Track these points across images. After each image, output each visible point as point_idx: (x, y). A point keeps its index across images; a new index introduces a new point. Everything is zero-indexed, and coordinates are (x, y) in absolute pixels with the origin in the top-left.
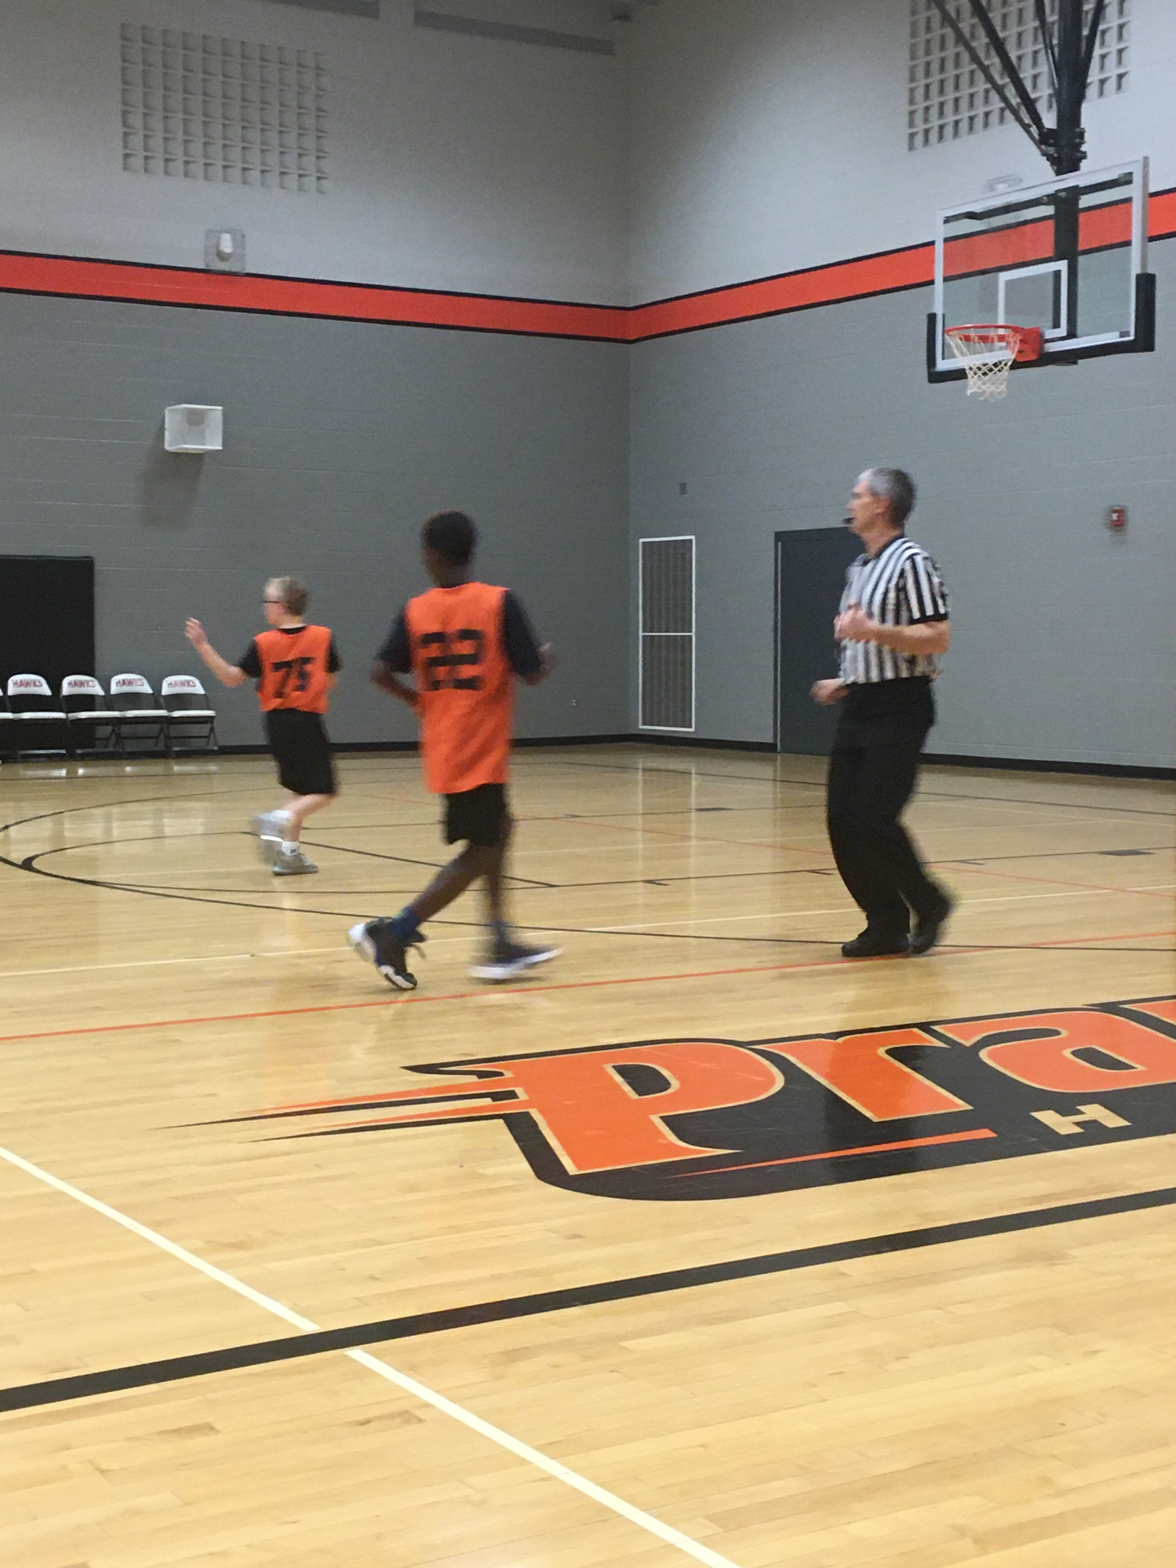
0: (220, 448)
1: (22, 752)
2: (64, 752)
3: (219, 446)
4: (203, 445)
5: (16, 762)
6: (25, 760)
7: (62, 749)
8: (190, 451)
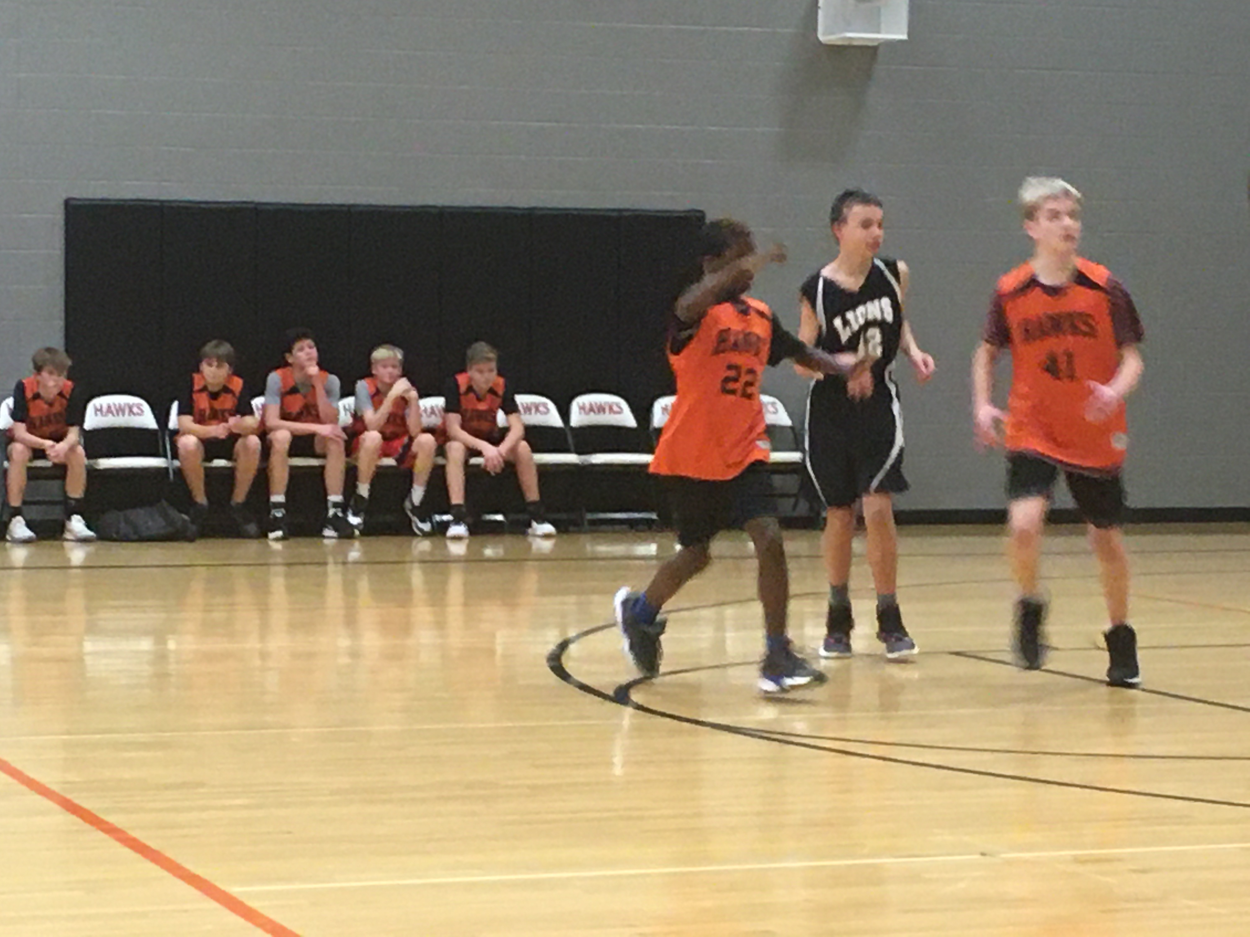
0: (904, 37)
1: (589, 516)
2: (654, 516)
3: (902, 34)
4: (879, 32)
5: (579, 532)
6: (594, 528)
7: (651, 510)
8: (855, 43)
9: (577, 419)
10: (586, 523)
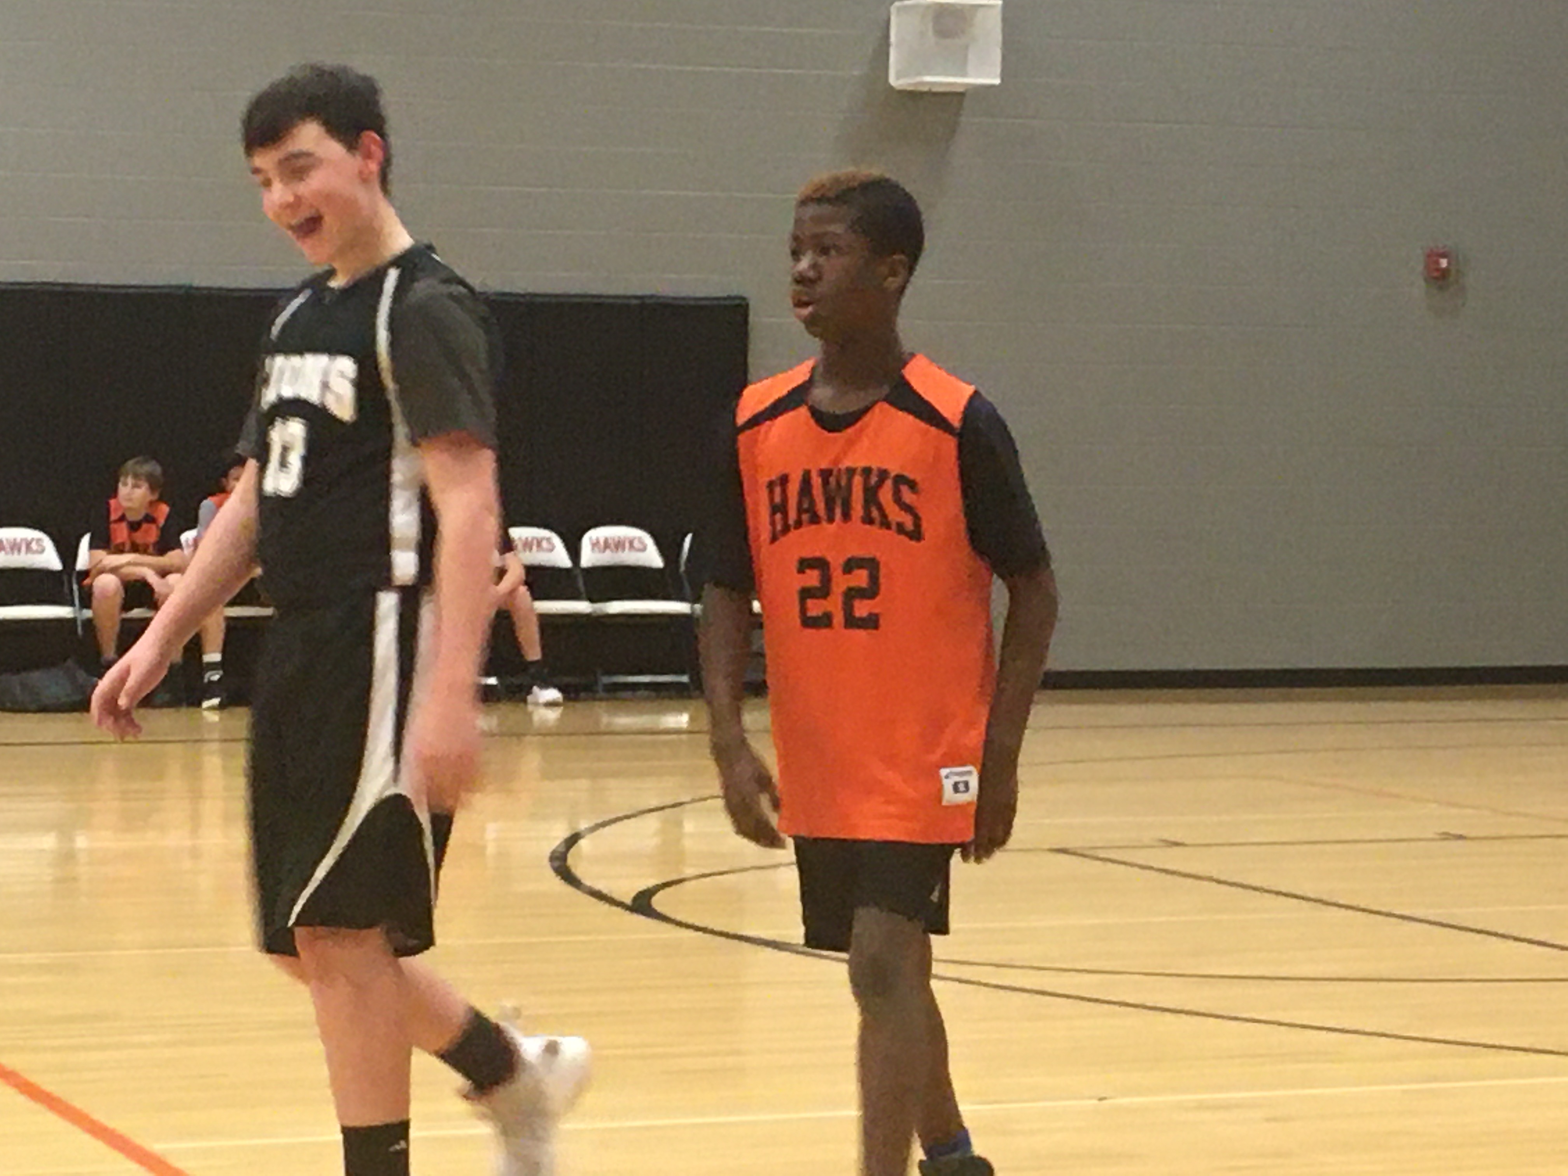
0: (997, 81)
1: (606, 680)
2: (685, 679)
3: (994, 77)
4: (964, 75)
5: (593, 699)
6: (611, 694)
7: (682, 672)
8: (935, 89)
9: (589, 558)
10: (600, 688)
